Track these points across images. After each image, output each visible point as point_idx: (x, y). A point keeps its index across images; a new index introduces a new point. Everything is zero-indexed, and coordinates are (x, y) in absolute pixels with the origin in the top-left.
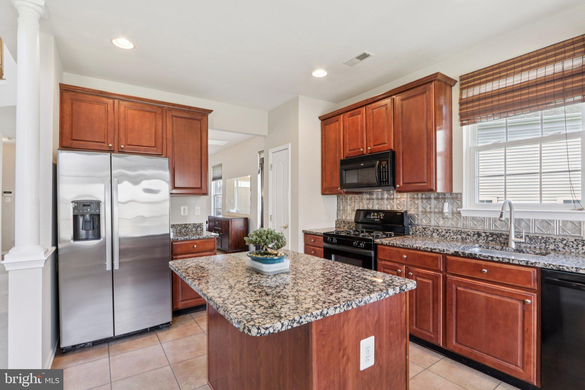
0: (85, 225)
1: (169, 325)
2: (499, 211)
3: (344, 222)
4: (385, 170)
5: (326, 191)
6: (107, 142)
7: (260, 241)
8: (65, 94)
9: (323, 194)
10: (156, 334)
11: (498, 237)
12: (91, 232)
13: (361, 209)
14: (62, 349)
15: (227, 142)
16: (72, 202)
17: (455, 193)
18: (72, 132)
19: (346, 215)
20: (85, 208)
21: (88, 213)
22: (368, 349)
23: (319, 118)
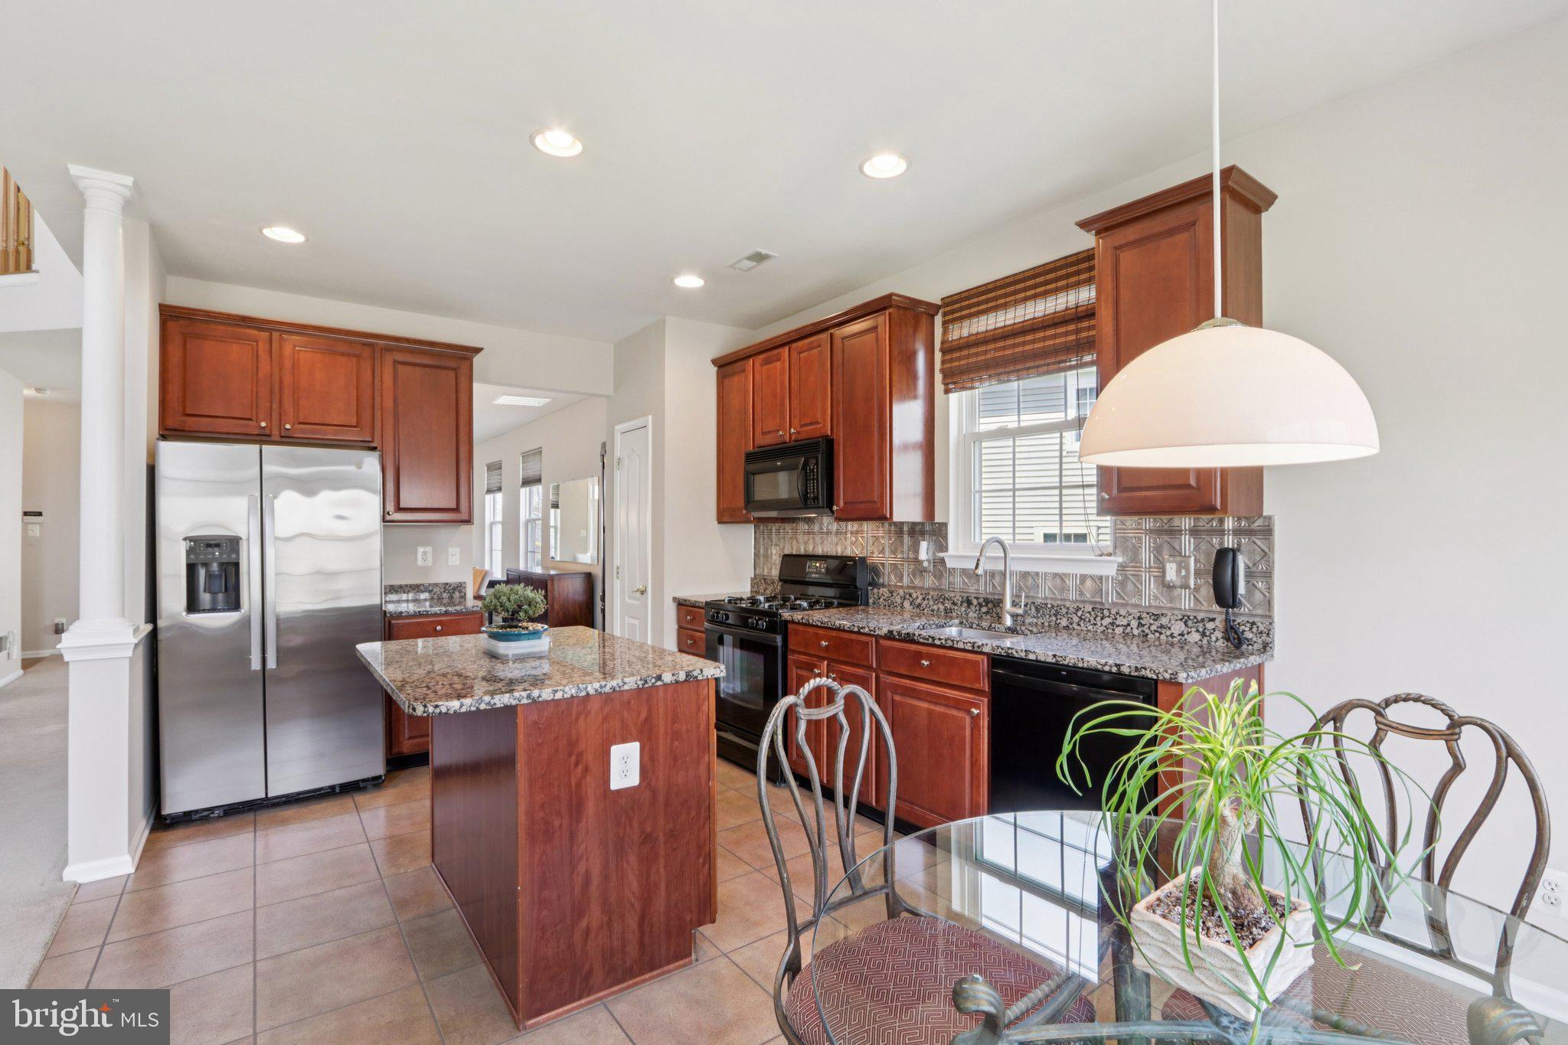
0: (209, 584)
1: (380, 781)
2: (973, 557)
3: (765, 579)
4: (814, 476)
5: (727, 515)
6: (257, 418)
7: (495, 605)
8: (171, 325)
9: (720, 522)
10: (354, 800)
11: (994, 606)
12: (220, 596)
13: (794, 553)
14: (165, 818)
15: (548, 400)
16: (185, 539)
17: (937, 523)
18: (184, 401)
19: (769, 566)
20: (210, 550)
21: (214, 559)
22: (625, 760)
23: (714, 362)
